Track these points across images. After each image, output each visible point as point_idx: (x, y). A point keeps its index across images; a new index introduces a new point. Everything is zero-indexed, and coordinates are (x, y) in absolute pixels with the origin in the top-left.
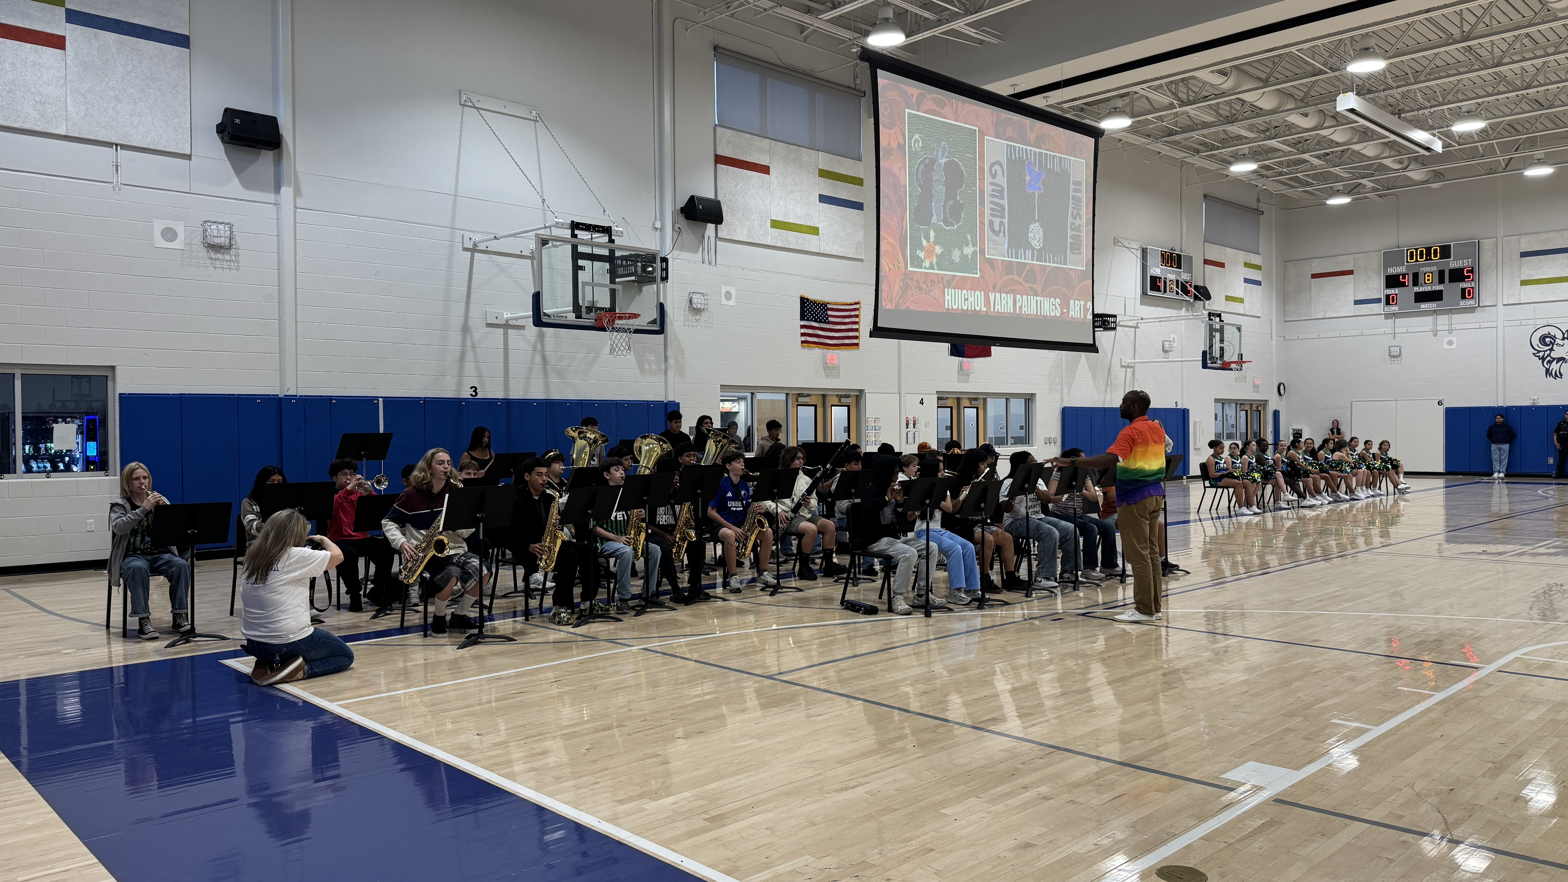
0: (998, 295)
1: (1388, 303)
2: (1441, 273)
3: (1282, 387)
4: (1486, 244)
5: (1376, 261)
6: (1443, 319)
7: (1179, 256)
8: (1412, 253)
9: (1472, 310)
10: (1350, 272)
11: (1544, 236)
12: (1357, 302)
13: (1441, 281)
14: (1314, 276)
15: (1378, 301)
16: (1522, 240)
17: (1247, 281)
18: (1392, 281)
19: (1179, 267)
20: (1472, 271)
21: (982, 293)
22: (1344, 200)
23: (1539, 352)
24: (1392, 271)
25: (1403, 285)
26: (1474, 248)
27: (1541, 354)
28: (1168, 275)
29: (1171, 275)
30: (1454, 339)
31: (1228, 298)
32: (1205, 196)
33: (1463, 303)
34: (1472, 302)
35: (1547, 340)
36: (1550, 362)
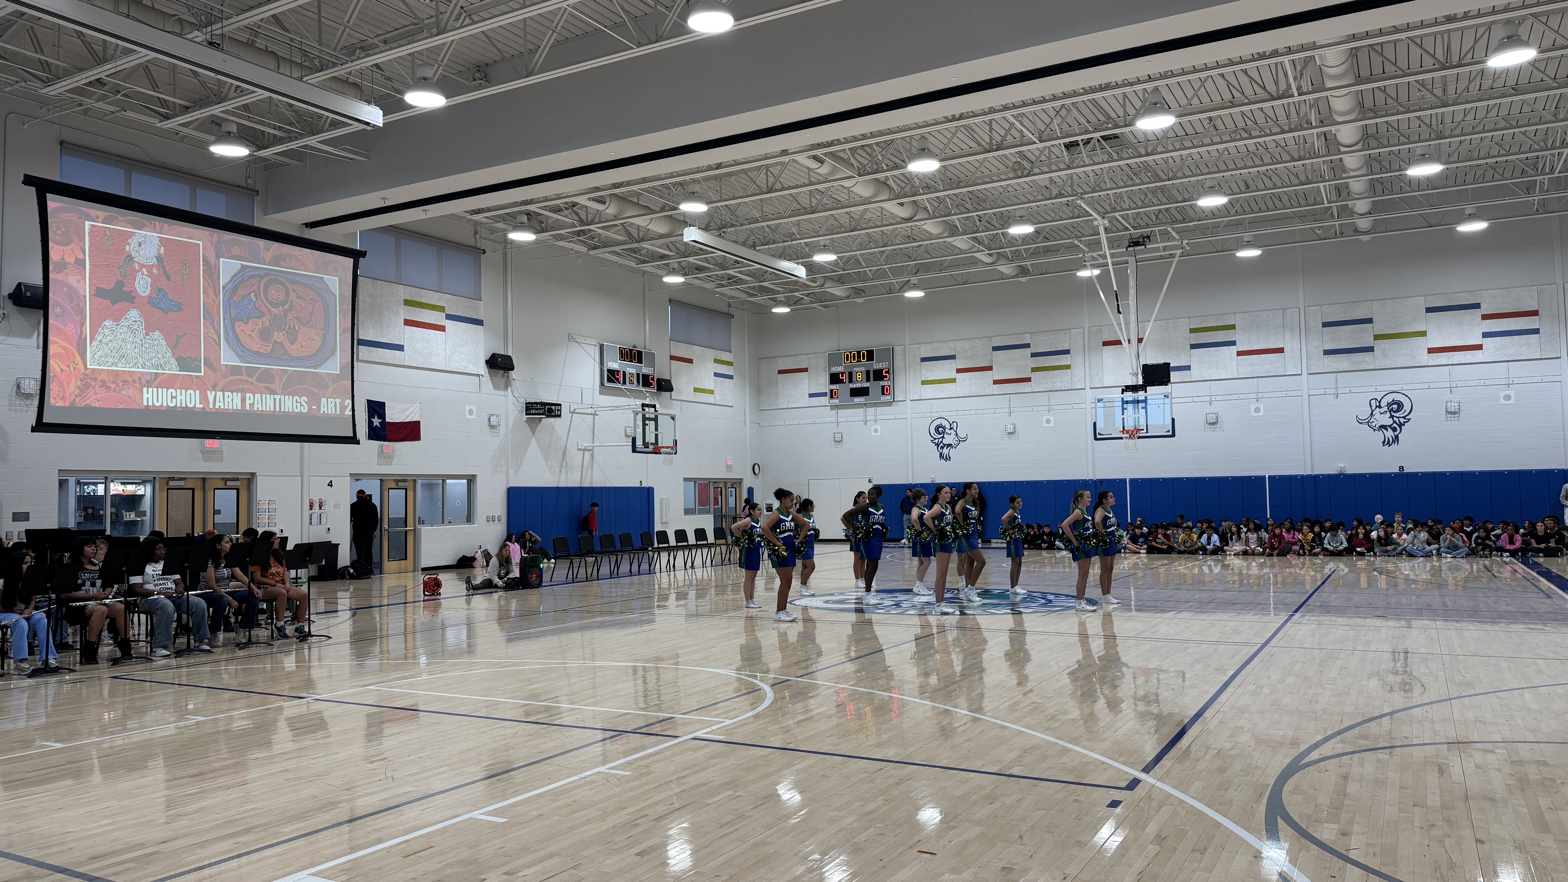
0: (219, 394)
1: (832, 397)
2: (868, 372)
3: (756, 467)
4: (898, 350)
5: (823, 361)
6: (871, 411)
7: (640, 353)
8: (847, 355)
9: (888, 404)
10: (806, 370)
11: (936, 345)
12: (811, 395)
13: (868, 380)
14: (780, 372)
15: (825, 394)
16: (922, 348)
17: (716, 375)
18: (835, 379)
19: (640, 361)
20: (888, 372)
21: (197, 392)
22: (785, 310)
23: (935, 439)
24: (835, 370)
25: (842, 382)
26: (889, 354)
27: (936, 441)
28: (628, 369)
29: (631, 369)
30: (879, 428)
31: (696, 390)
32: (670, 300)
33: (883, 398)
34: (888, 398)
35: (940, 429)
36: (942, 448)
